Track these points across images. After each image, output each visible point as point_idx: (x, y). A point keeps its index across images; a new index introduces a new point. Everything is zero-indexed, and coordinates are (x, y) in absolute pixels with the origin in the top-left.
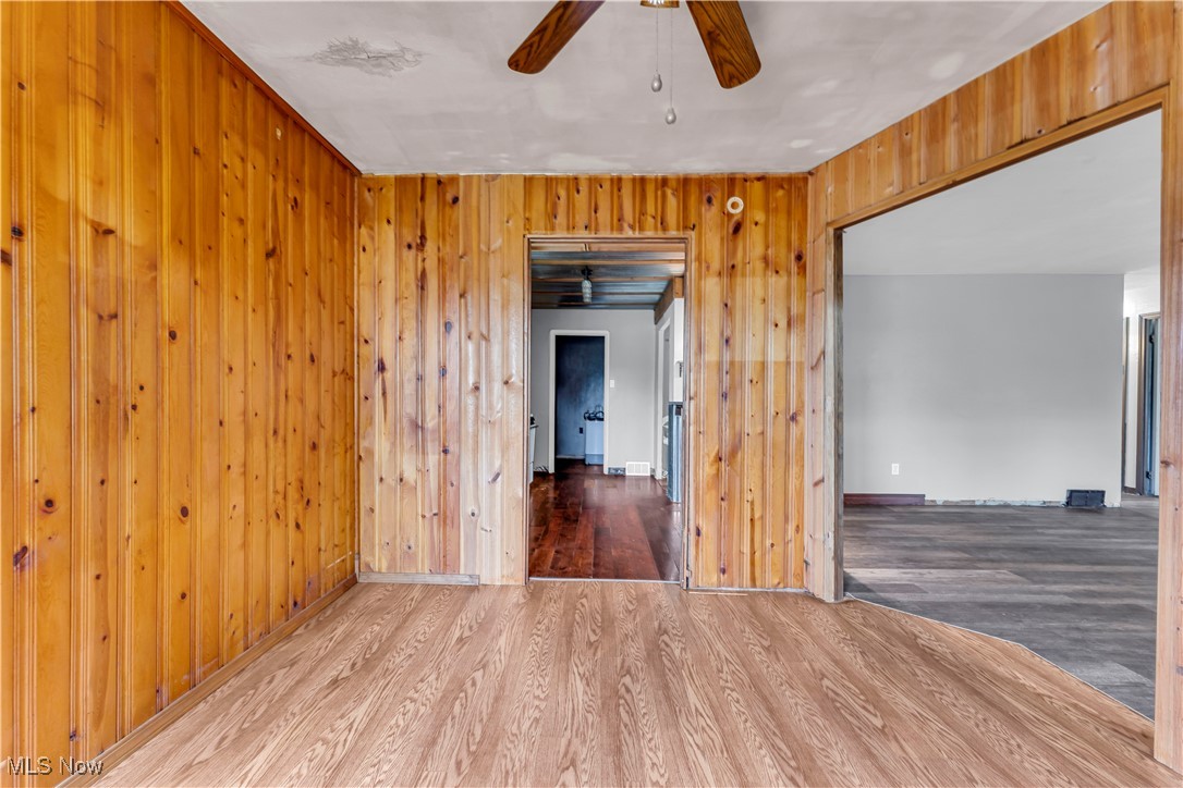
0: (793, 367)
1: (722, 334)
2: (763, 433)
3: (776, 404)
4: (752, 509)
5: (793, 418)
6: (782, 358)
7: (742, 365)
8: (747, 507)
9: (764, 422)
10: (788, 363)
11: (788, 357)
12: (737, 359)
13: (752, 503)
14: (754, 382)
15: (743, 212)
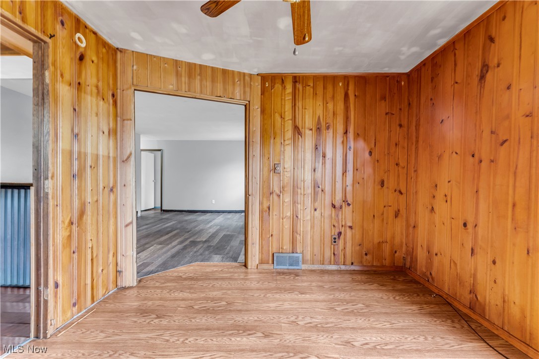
0: (111, 159)
1: (72, 130)
2: (97, 201)
3: (103, 183)
4: (92, 252)
5: (112, 190)
6: (106, 154)
7: (86, 155)
8: (89, 251)
9: (98, 194)
10: (109, 157)
11: (109, 154)
12: (83, 150)
13: (92, 248)
14: (93, 167)
15: (85, 48)
